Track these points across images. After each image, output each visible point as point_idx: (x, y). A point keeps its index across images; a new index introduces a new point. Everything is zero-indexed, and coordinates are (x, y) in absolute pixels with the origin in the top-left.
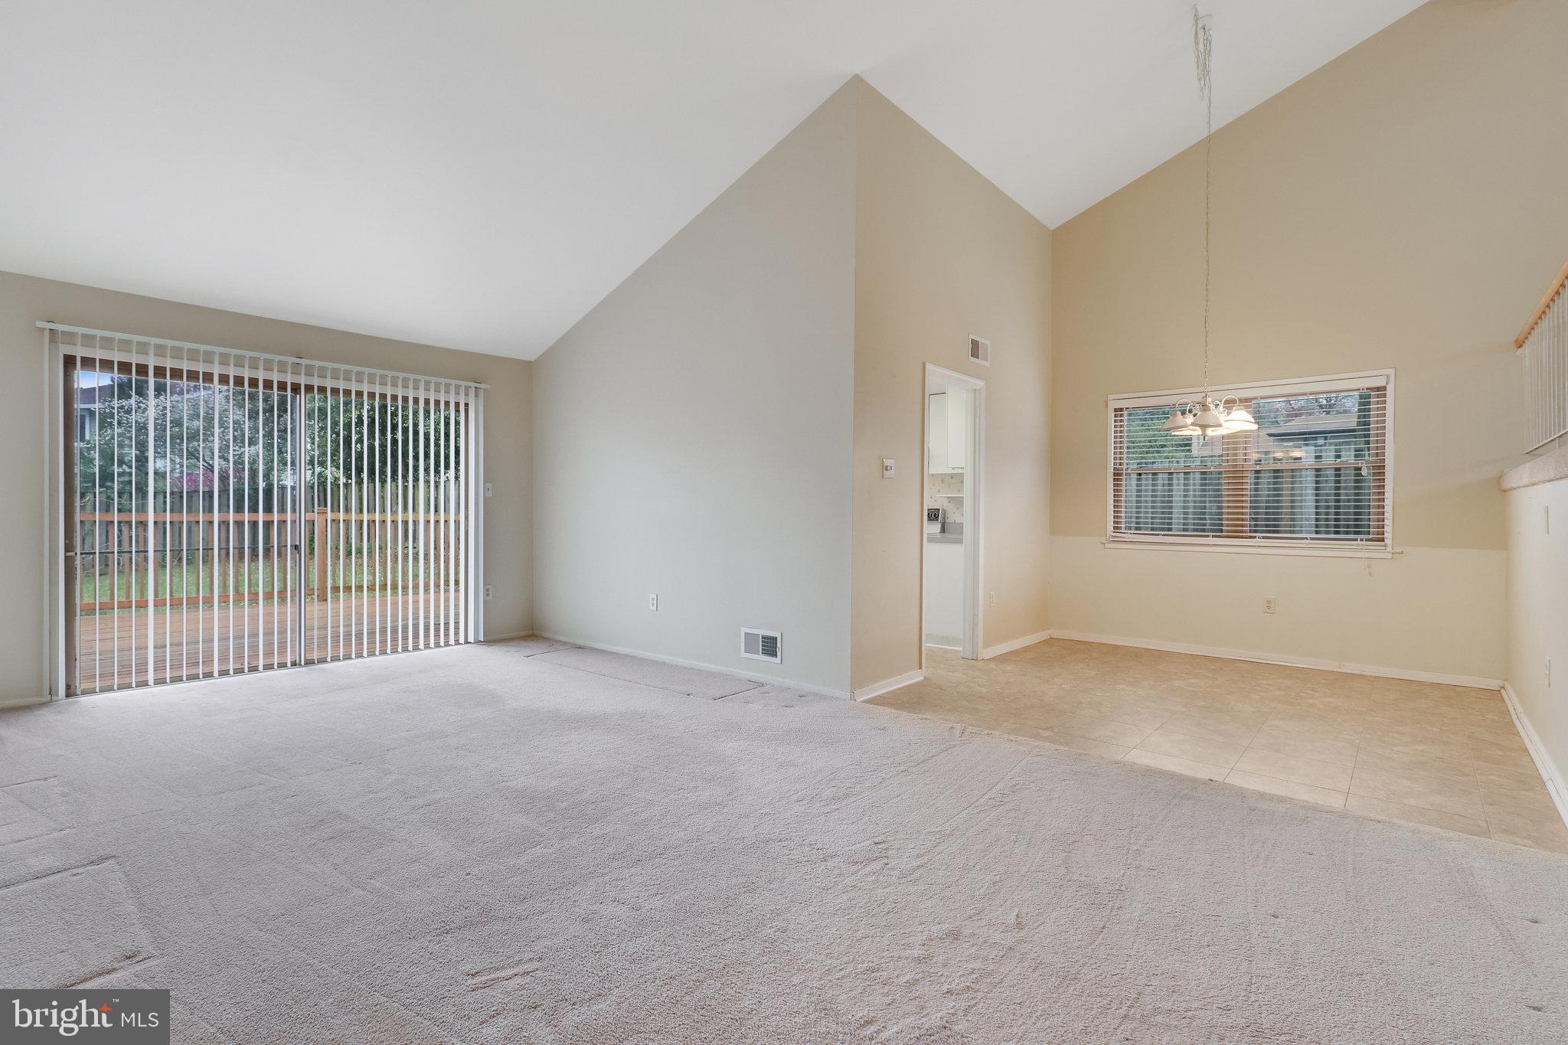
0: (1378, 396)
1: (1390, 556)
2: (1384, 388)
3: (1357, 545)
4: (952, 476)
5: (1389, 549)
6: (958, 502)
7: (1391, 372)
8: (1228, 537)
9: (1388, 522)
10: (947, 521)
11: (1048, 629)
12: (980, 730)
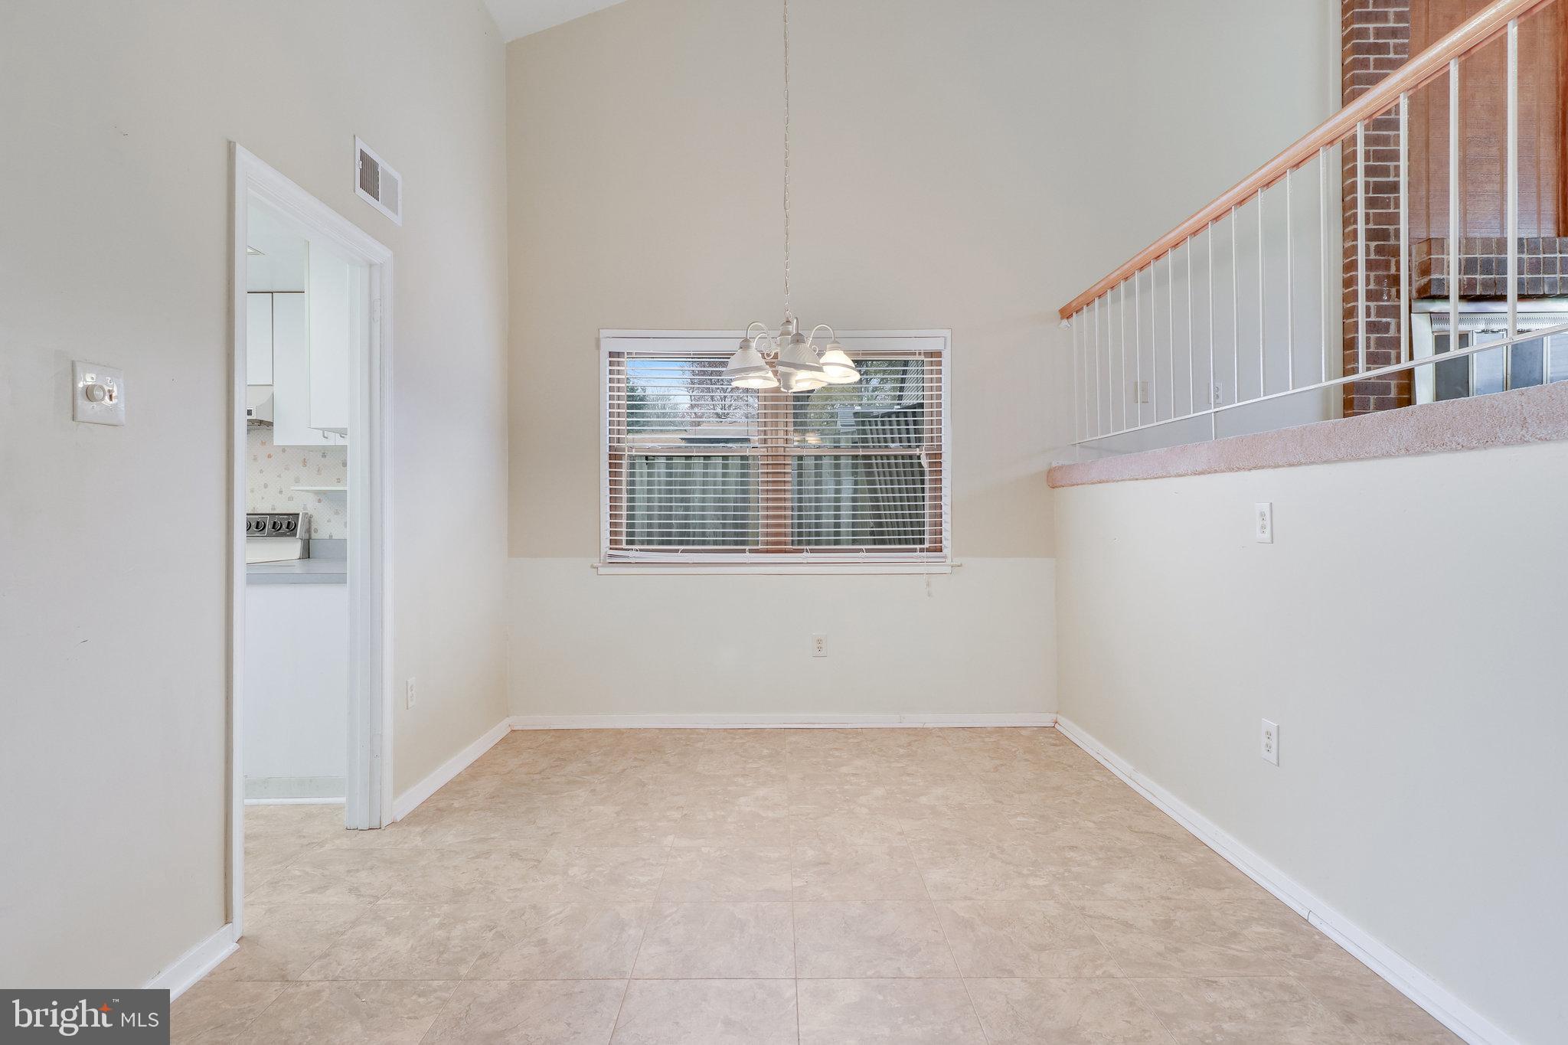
0: (932, 363)
1: (948, 570)
2: (939, 354)
3: (917, 557)
4: (324, 452)
5: (949, 561)
6: (337, 500)
7: (947, 333)
8: (767, 551)
9: (946, 527)
10: (314, 536)
11: (506, 720)
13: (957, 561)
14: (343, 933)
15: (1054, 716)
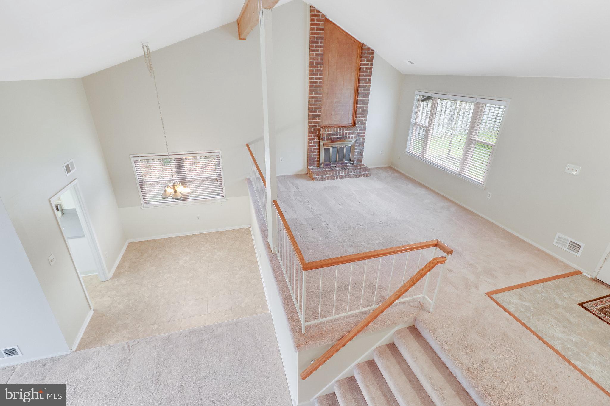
5: (225, 199)
7: (220, 151)
8: (183, 201)
9: (224, 192)
11: (127, 240)
12: (134, 341)
13: (227, 198)
14: (111, 306)
15: (250, 225)
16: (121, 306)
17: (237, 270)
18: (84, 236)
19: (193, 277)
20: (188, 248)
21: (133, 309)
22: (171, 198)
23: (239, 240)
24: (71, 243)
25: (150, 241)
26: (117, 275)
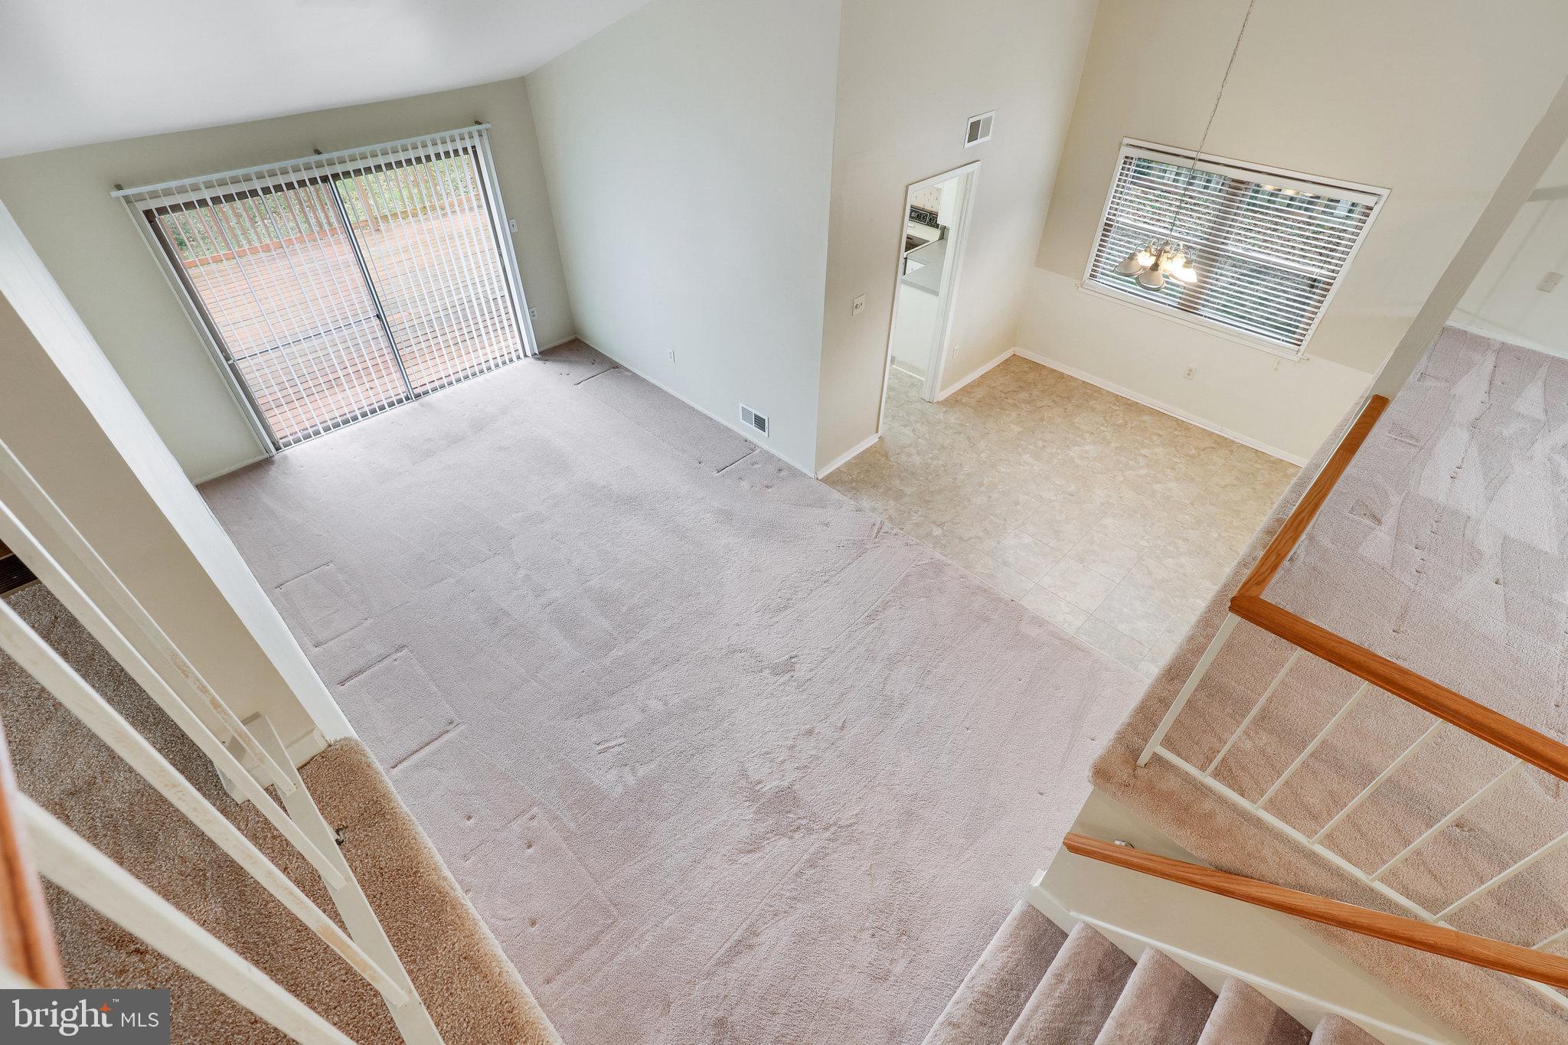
1: (1297, 359)
5: (1300, 354)
7: (1385, 193)
9: (1310, 333)
11: (1014, 346)
12: (892, 529)
13: (1307, 356)
14: (905, 448)
16: (917, 460)
17: (1181, 550)
18: (936, 293)
19: (1072, 495)
20: (1114, 429)
21: (930, 477)
22: (1132, 283)
23: (1254, 489)
24: (904, 292)
25: (1053, 371)
26: (952, 402)
